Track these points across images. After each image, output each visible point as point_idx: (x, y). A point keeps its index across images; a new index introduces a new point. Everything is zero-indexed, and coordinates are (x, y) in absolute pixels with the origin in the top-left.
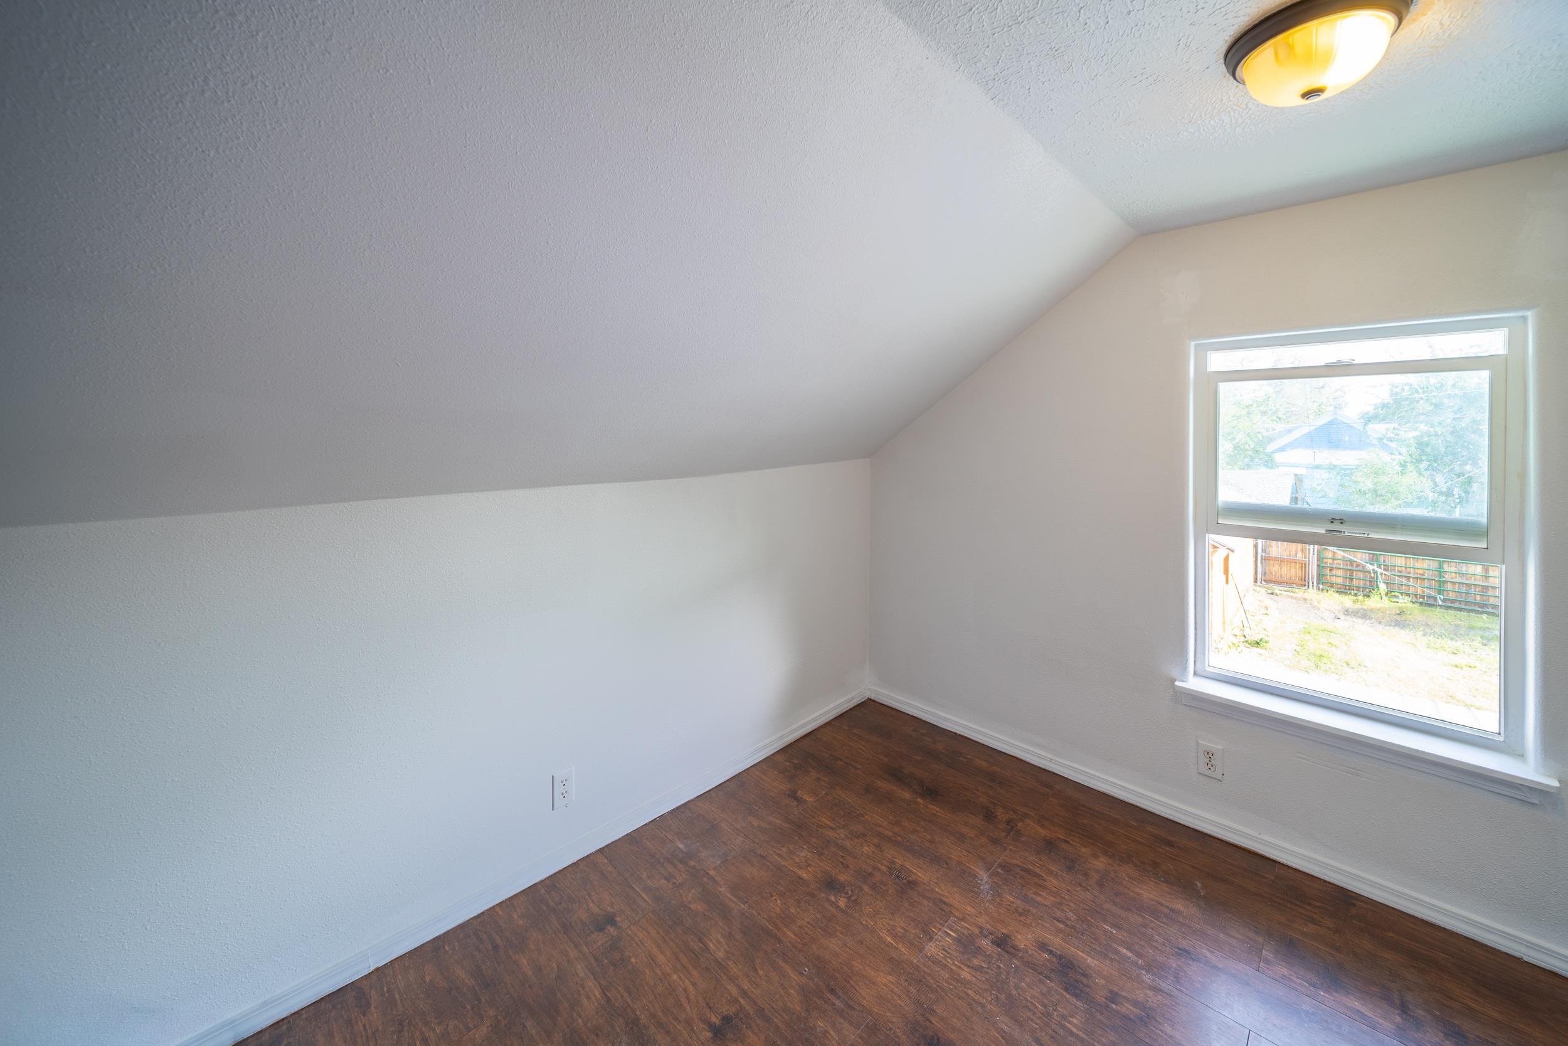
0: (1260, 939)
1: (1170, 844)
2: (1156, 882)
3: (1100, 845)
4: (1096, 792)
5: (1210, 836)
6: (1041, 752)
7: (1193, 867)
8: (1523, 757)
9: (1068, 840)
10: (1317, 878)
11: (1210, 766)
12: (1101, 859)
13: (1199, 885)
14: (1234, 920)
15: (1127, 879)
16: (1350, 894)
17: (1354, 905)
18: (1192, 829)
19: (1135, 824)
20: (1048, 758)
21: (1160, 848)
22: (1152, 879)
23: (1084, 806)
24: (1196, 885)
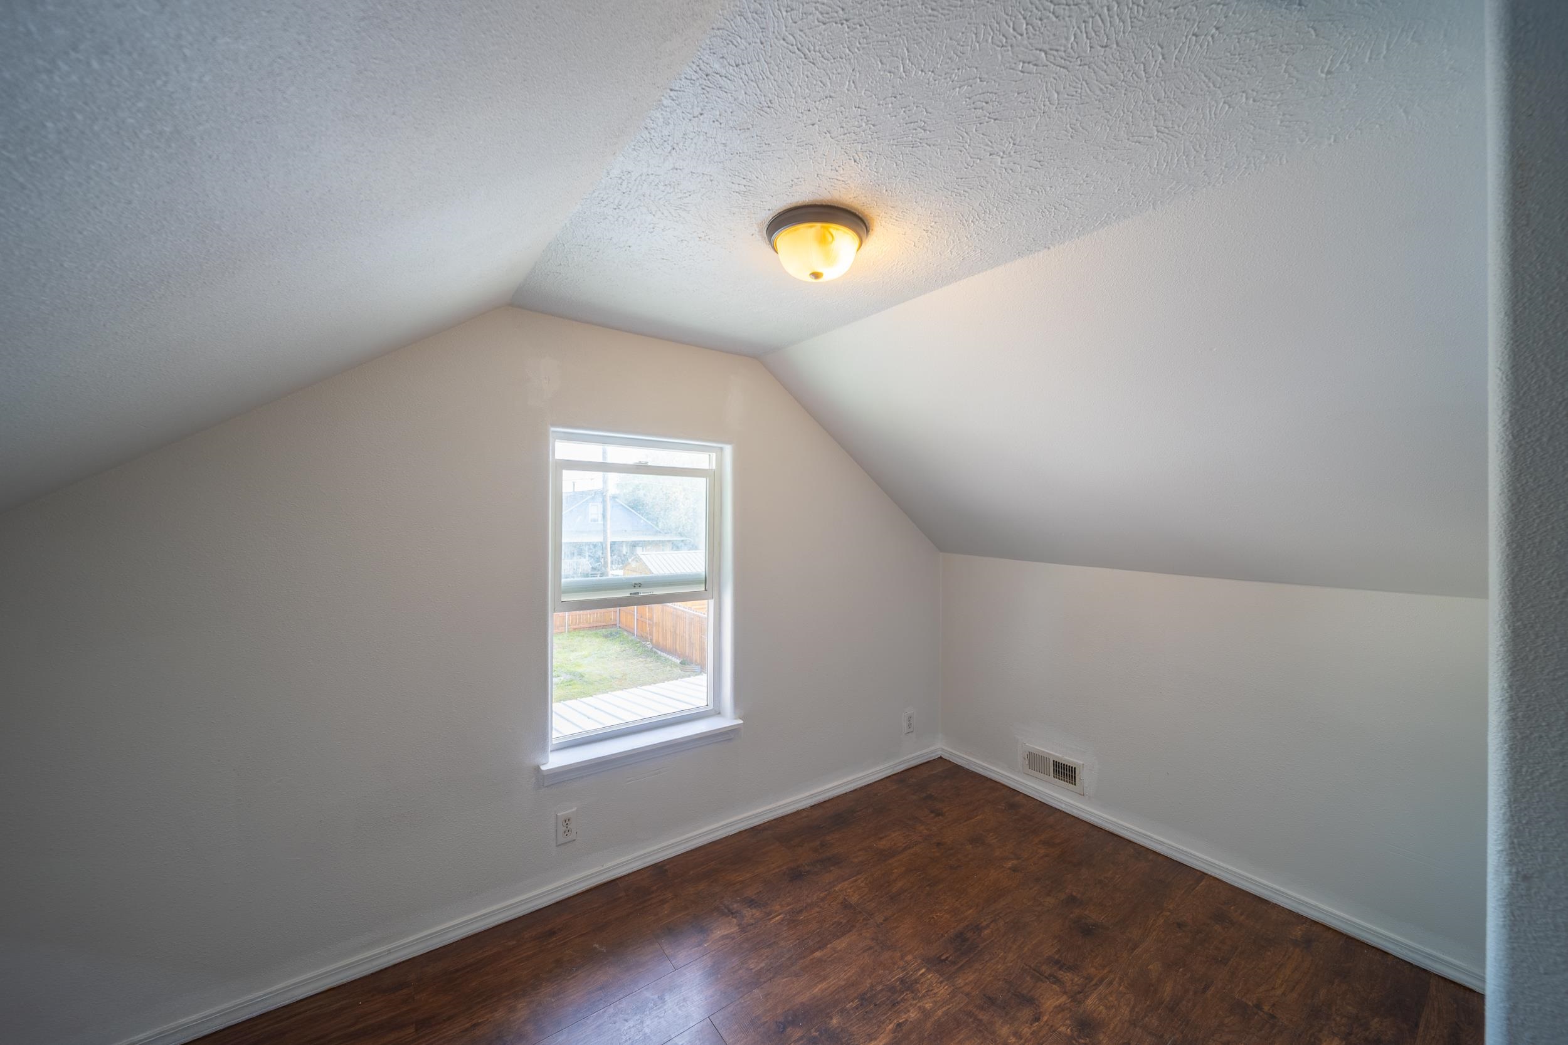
0: (657, 946)
1: (552, 933)
2: (574, 977)
3: (505, 994)
4: (454, 945)
5: (569, 898)
6: (367, 954)
7: (582, 935)
8: (719, 713)
9: (474, 1022)
10: (640, 870)
11: (567, 832)
12: (520, 1006)
13: (597, 946)
14: (635, 949)
15: (553, 1000)
16: (660, 864)
17: (666, 870)
18: (554, 904)
19: (514, 942)
20: (384, 952)
21: (549, 944)
22: (569, 978)
23: (457, 971)
24: (595, 948)
